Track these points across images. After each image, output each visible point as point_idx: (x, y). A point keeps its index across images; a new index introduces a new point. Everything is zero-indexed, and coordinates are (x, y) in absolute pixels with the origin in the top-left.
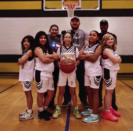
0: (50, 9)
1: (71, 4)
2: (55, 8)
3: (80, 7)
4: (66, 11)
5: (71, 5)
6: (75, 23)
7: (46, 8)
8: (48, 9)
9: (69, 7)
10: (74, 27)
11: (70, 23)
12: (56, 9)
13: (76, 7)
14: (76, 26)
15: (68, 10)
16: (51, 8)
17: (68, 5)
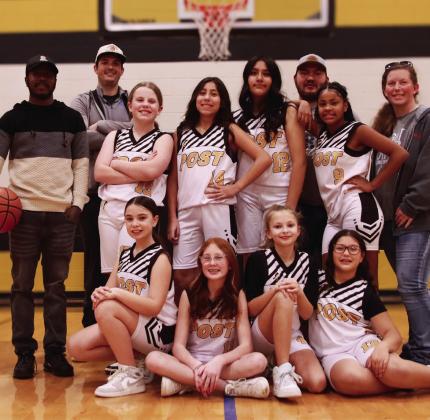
0: (133, 22)
1: (215, 3)
2: (150, 17)
3: (249, 12)
4: (195, 33)
5: (215, 8)
6: (311, 78)
7: (115, 20)
8: (124, 22)
9: (207, 14)
10: (307, 90)
11: (295, 77)
12: (153, 21)
13: (234, 14)
14: (314, 91)
15: (202, 27)
16: (135, 18)
17: (202, 8)
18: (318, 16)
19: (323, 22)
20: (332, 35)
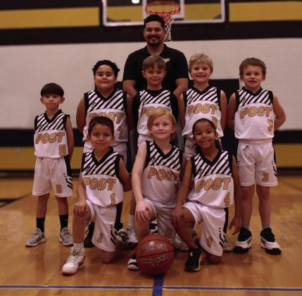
3: (181, 15)
7: (109, 20)
12: (129, 21)
13: (174, 16)
18: (219, 17)
19: (222, 20)
20: (228, 26)
